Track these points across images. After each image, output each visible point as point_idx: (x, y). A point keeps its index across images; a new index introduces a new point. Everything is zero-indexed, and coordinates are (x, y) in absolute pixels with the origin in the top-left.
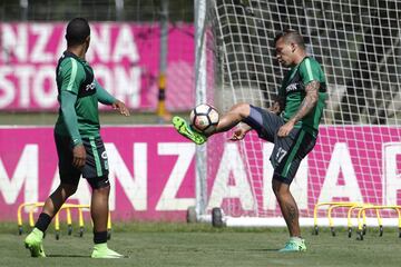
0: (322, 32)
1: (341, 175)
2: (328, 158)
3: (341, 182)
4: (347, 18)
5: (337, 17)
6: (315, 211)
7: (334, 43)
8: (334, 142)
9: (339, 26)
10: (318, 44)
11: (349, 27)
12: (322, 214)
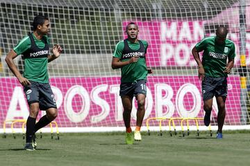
0: (7, 26)
1: (18, 105)
2: (11, 95)
3: (18, 108)
4: (21, 17)
5: (15, 17)
6: (4, 125)
7: (13, 31)
8: (14, 86)
9: (16, 22)
10: (4, 32)
11: (22, 22)
12: (8, 126)
